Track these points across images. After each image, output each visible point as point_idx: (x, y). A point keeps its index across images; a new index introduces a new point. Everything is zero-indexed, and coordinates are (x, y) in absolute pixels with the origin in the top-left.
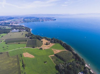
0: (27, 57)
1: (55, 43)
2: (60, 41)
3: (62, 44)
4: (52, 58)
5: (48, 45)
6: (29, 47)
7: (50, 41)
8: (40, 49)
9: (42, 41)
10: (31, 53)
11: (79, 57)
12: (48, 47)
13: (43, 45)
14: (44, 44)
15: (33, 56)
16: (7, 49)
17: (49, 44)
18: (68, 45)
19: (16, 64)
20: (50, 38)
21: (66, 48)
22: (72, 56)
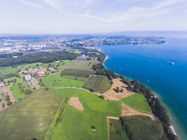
0: (72, 106)
2: (148, 91)
4: (111, 124)
5: (120, 93)
6: (85, 88)
7: (126, 86)
8: (99, 97)
9: (112, 83)
10: (82, 101)
12: (118, 97)
13: (109, 91)
14: (114, 89)
15: (82, 107)
16: (58, 84)
17: (122, 91)
19: (52, 113)
20: (131, 80)
21: (154, 111)
22: (161, 136)
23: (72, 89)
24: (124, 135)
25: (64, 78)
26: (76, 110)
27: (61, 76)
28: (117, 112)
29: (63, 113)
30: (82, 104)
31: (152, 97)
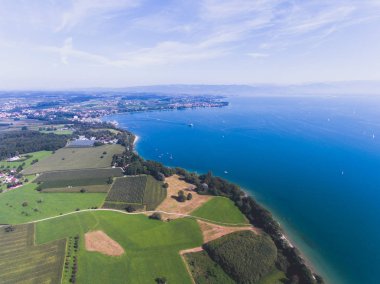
0: (96, 252)
1: (211, 192)
2: (233, 188)
3: (239, 199)
4: (192, 264)
5: (187, 201)
6: (113, 206)
7: (194, 187)
8: (150, 217)
9: (166, 186)
10: (115, 234)
11: (304, 265)
12: (186, 209)
13: (166, 201)
14: (173, 197)
15: (120, 248)
16: (36, 210)
17: (189, 197)
18: (262, 206)
20: (197, 175)
21: (252, 218)
22: (276, 256)
23: (82, 216)
24: (221, 274)
25: (48, 195)
26: (110, 257)
27: (39, 190)
28: (194, 238)
29: (78, 275)
30: (117, 241)
31: (242, 197)
